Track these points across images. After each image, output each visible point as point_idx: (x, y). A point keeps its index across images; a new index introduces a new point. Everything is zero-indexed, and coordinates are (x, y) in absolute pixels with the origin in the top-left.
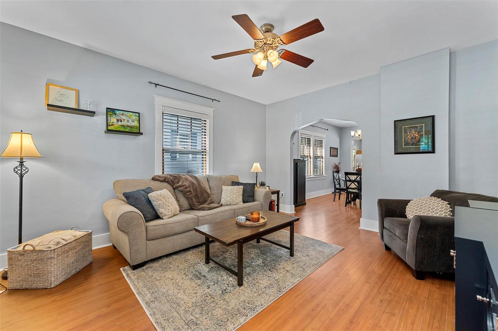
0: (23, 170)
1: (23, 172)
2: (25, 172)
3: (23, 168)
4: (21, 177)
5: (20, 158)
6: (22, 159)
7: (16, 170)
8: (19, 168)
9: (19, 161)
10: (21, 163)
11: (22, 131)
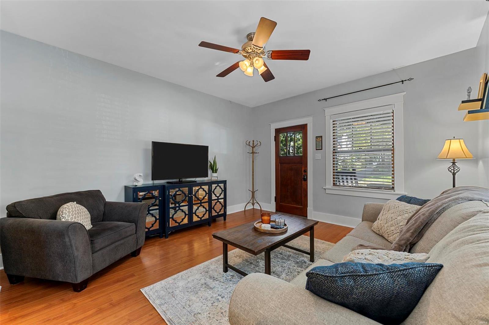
0: (455, 170)
1: (455, 172)
2: (456, 171)
3: (456, 168)
4: (454, 174)
5: (453, 159)
6: (454, 160)
7: (450, 170)
8: (452, 168)
9: (452, 162)
10: (454, 163)
11: (454, 137)
